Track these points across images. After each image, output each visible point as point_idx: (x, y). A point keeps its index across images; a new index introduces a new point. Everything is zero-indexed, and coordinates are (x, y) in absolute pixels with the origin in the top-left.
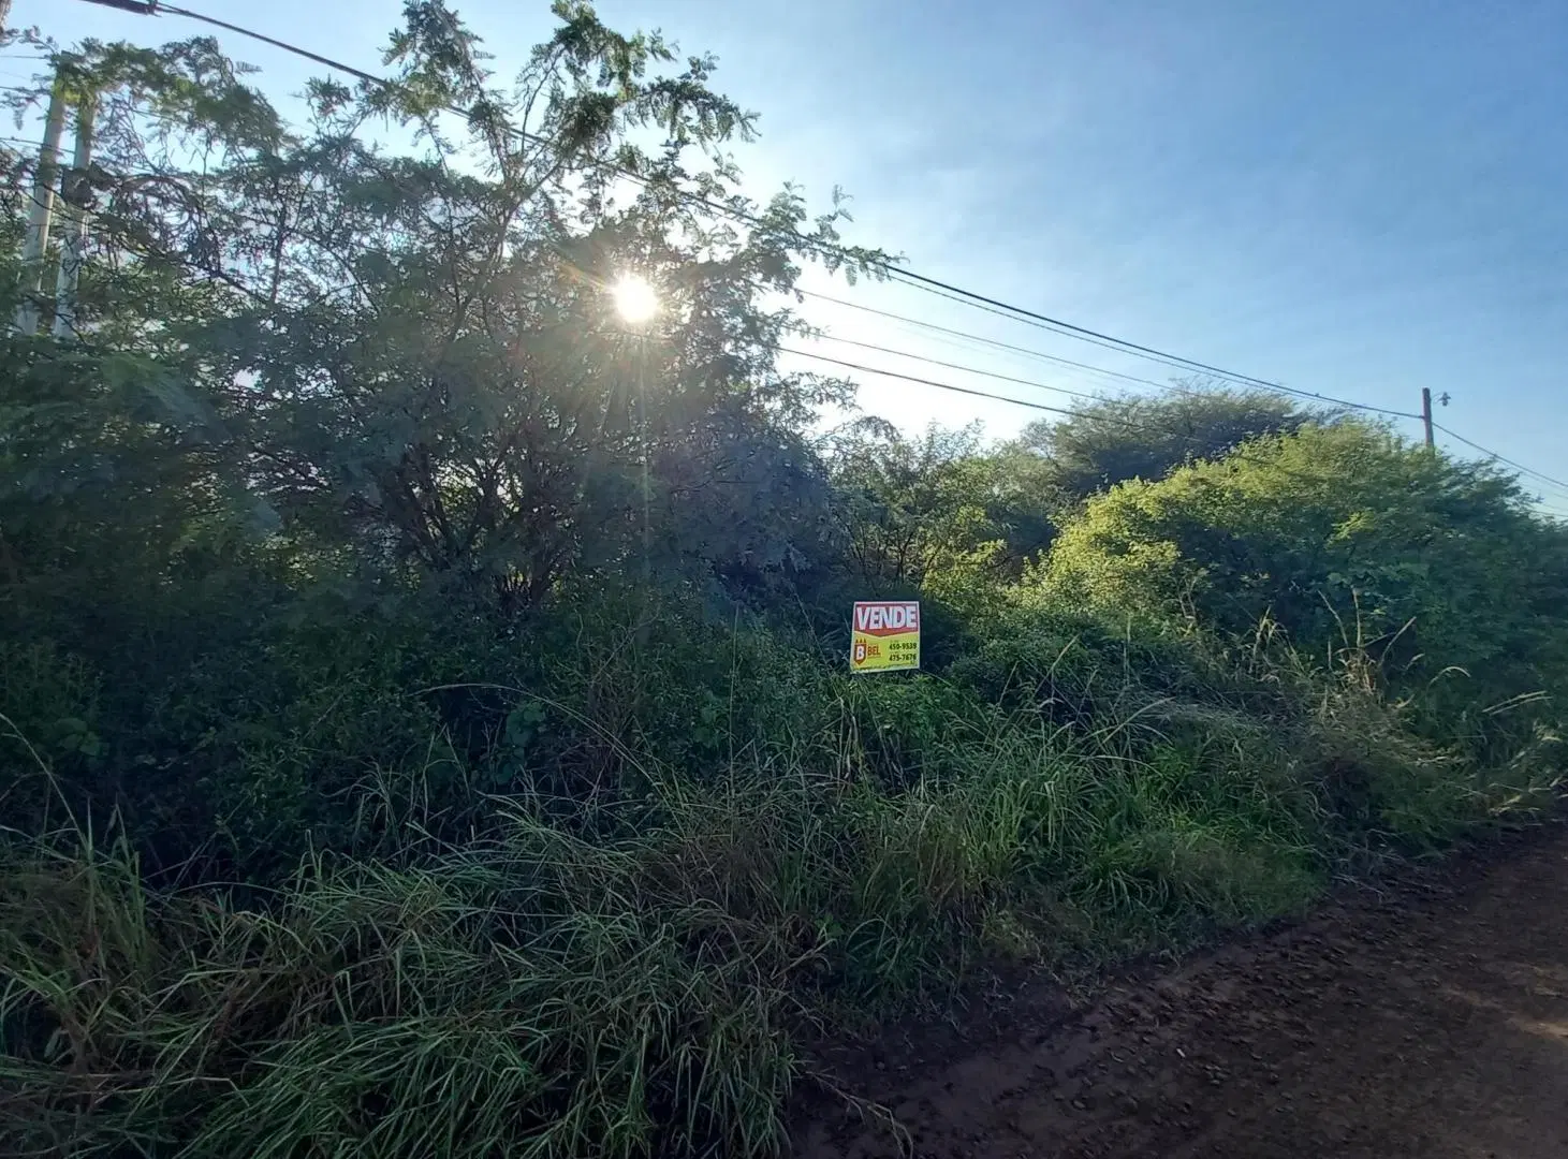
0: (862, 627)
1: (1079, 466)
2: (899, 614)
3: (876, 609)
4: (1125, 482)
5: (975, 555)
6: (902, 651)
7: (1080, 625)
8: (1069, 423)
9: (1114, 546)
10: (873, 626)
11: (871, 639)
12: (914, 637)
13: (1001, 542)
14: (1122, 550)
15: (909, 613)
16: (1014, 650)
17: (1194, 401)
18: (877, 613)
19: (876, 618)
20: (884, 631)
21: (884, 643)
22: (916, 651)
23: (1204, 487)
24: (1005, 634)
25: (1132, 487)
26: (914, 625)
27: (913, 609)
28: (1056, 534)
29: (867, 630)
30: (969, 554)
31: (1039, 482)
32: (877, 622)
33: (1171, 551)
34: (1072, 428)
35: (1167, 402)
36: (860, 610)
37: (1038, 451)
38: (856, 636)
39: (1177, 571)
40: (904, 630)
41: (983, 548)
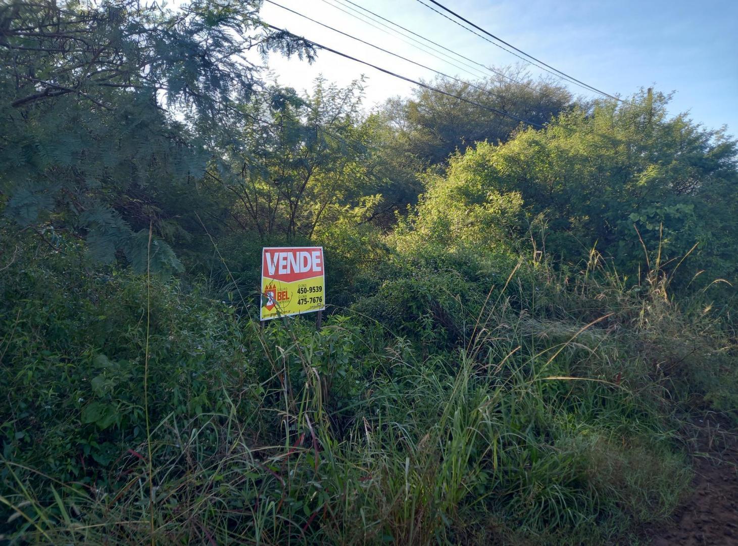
0: (272, 271)
1: (426, 138)
2: (305, 258)
3: (283, 255)
4: (478, 143)
5: (357, 209)
6: (309, 295)
7: (458, 263)
8: (417, 101)
9: (472, 198)
10: (282, 272)
11: (280, 285)
12: (320, 281)
13: (378, 196)
14: (480, 199)
15: (315, 258)
16: (410, 287)
17: (508, 88)
18: (285, 259)
19: (284, 263)
20: (292, 277)
21: (292, 287)
22: (322, 294)
23: (537, 148)
24: (396, 275)
25: (483, 148)
26: (319, 269)
27: (318, 253)
28: (423, 189)
29: (276, 276)
30: (352, 208)
31: (397, 150)
32: (285, 267)
33: (517, 199)
34: (419, 105)
35: (489, 88)
36: (268, 255)
37: (394, 124)
38: (265, 282)
39: (521, 216)
40: (311, 274)
41: (364, 202)
